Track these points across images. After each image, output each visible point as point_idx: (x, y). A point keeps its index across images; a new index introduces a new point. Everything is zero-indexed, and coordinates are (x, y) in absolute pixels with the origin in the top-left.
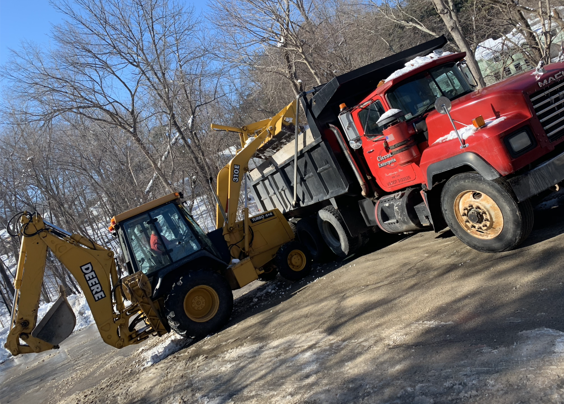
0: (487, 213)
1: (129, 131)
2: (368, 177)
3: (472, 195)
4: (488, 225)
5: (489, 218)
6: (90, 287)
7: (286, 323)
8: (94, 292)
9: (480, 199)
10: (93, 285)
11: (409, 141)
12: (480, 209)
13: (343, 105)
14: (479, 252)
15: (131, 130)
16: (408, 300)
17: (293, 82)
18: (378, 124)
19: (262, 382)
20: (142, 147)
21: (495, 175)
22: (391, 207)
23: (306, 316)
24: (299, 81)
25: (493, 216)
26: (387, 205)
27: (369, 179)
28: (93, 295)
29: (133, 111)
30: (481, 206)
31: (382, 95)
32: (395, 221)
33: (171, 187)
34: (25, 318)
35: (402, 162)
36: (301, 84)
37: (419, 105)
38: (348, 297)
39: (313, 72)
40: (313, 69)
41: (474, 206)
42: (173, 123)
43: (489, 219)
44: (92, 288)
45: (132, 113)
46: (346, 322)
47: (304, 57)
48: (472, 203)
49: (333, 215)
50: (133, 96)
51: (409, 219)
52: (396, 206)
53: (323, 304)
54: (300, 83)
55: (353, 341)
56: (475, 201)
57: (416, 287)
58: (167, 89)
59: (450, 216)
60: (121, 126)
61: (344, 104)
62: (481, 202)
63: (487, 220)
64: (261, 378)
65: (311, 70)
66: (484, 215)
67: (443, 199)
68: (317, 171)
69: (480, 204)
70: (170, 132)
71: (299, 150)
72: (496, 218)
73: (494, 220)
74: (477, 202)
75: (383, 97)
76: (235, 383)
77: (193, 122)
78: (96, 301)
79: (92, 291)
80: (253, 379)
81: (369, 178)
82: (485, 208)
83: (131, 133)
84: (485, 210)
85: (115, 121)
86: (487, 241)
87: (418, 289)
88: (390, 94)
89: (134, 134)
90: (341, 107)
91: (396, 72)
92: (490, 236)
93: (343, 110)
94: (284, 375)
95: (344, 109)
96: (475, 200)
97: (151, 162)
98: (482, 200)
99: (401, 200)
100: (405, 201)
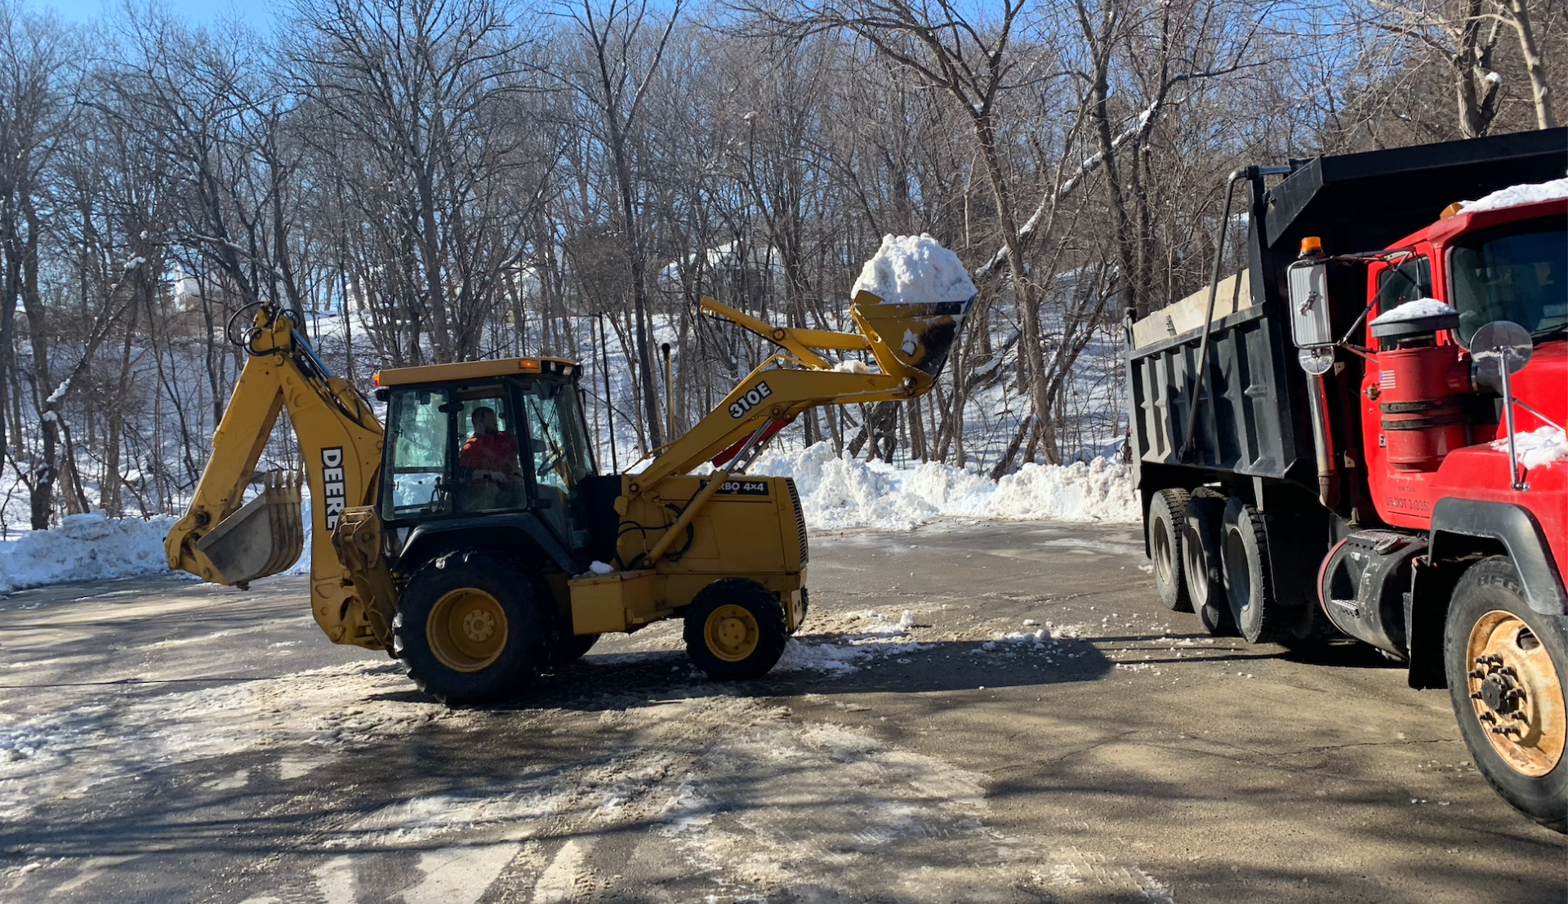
0: (1529, 698)
1: (971, 107)
2: (1346, 459)
3: (1517, 631)
4: (1524, 734)
5: (1529, 714)
6: (326, 497)
7: (968, 728)
8: (330, 510)
9: (1530, 652)
10: (332, 496)
11: (1436, 407)
12: (1517, 679)
13: (1313, 242)
14: (1495, 796)
15: (978, 106)
16: (1203, 814)
17: (1469, 76)
18: (1373, 329)
19: (785, 814)
20: (987, 158)
21: (1553, 603)
22: (1361, 564)
23: (1011, 736)
24: (1493, 76)
25: (1543, 716)
26: (1357, 556)
27: (1347, 465)
28: (327, 516)
29: (998, 55)
30: (1520, 673)
31: (1437, 246)
32: (1354, 609)
33: (1024, 281)
34: (206, 508)
35: (1401, 459)
36: (1494, 87)
37: (1547, 310)
38: (1127, 741)
39: (1531, 61)
40: (1533, 52)
41: (1506, 665)
42: (1096, 112)
43: (1530, 720)
44: (329, 501)
45: (994, 61)
46: (1047, 789)
47: (1517, 9)
48: (1504, 654)
49: (1253, 522)
50: (1010, 15)
51: (1379, 620)
52: (1368, 571)
53: (1072, 728)
54: (1490, 82)
55: (996, 834)
56: (1512, 652)
57: (1261, 797)
58: (1111, 14)
59: (1455, 663)
60: (956, 88)
61: (1318, 239)
62: (1528, 662)
63: (1523, 717)
64: (793, 807)
65: (1527, 54)
66: (1521, 700)
67: (1452, 609)
68: (1243, 390)
69: (1523, 665)
70: (1074, 135)
71: (1216, 317)
72: (1551, 724)
73: (1544, 727)
74: (1518, 657)
75: (1438, 253)
76: (757, 790)
77: (1149, 119)
78: (327, 529)
79: (328, 506)
80: (781, 800)
81: (1349, 462)
82: (1529, 683)
83: (974, 113)
84: (1528, 691)
85: (946, 74)
86: (1516, 775)
87: (1260, 803)
88: (1461, 250)
89: (982, 118)
90: (1306, 244)
91: (1511, 188)
92: (1529, 766)
93: (1308, 255)
94: (826, 825)
95: (1312, 253)
96: (1517, 649)
97: (998, 203)
98: (1533, 657)
99: (1385, 559)
100: (1389, 568)
